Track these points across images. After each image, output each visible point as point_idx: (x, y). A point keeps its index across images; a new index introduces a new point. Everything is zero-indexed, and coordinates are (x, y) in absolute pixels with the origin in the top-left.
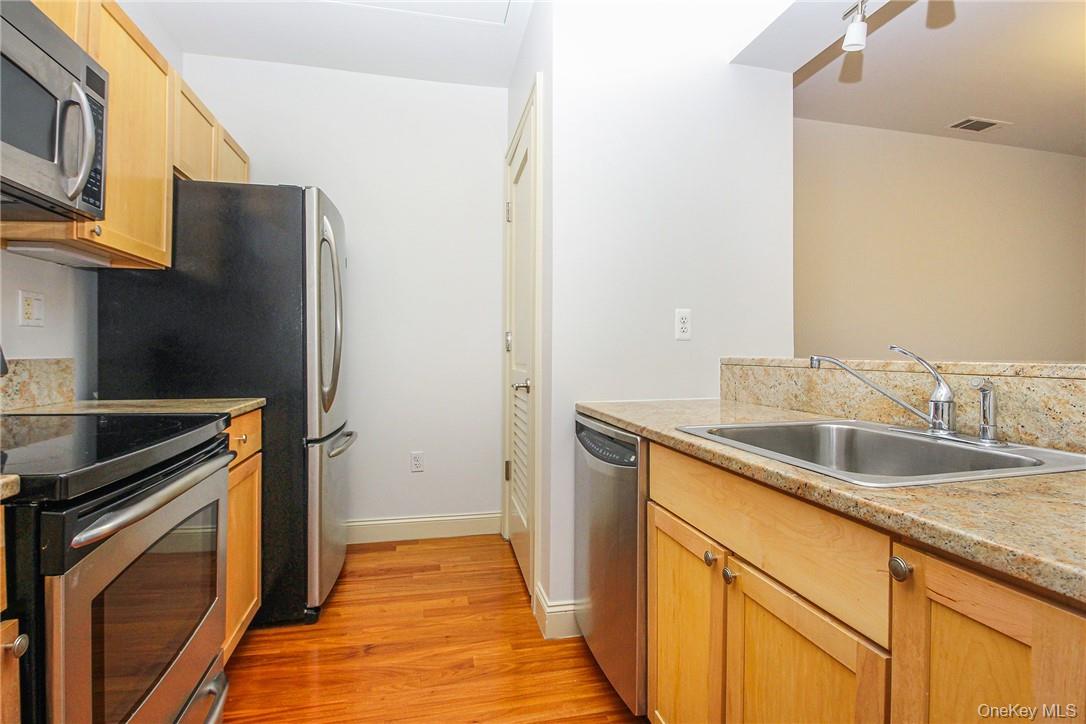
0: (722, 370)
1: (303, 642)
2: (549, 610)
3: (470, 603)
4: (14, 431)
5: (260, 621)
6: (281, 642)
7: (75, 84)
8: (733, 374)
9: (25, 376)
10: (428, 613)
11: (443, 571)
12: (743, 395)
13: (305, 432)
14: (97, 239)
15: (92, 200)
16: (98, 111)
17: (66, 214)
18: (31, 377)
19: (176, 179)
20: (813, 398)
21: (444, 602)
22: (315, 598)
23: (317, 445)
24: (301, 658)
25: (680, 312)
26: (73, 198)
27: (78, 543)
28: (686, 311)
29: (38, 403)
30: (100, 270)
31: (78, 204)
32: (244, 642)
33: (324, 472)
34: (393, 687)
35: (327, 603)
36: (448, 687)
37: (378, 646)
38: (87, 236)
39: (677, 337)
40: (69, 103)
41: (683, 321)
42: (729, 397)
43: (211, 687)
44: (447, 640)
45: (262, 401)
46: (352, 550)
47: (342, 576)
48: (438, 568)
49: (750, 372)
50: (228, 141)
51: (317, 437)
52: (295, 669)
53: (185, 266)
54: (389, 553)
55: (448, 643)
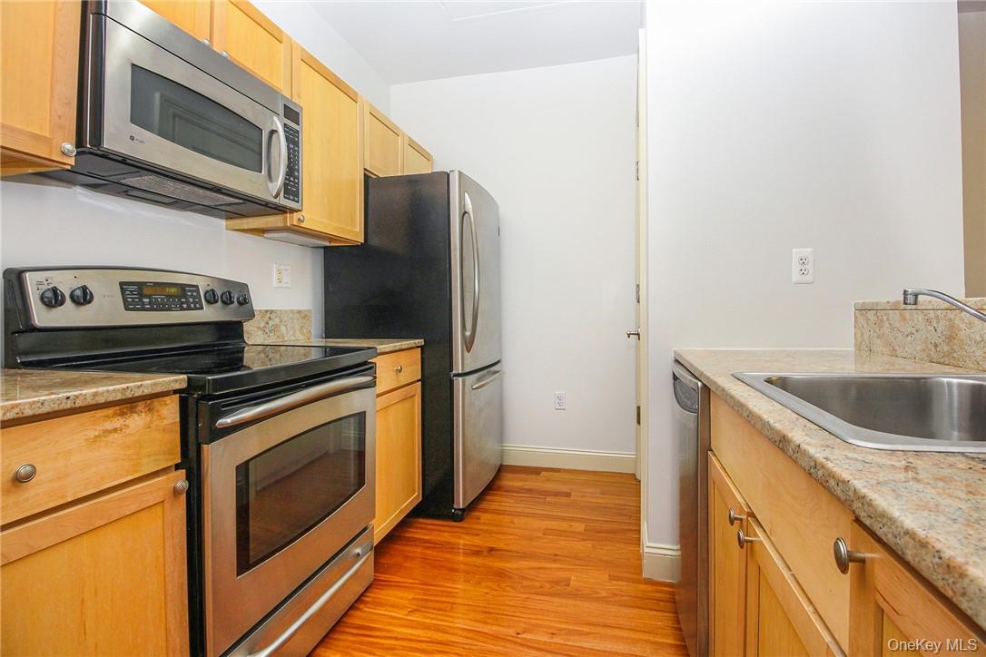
0: (856, 317)
1: (446, 534)
2: (646, 550)
3: (585, 530)
4: (270, 357)
5: (418, 512)
6: (430, 531)
7: (275, 118)
8: (868, 320)
9: (277, 321)
10: (547, 532)
11: (572, 497)
12: (878, 345)
13: (452, 370)
14: (302, 225)
15: (291, 198)
16: (293, 139)
17: (282, 210)
18: (281, 322)
19: (367, 178)
20: (955, 347)
21: (564, 525)
22: (460, 502)
23: (460, 379)
25: (797, 253)
26: (276, 197)
28: (807, 251)
29: (286, 339)
30: (325, 248)
31: (282, 201)
32: (403, 525)
33: (466, 400)
34: (498, 585)
35: (472, 506)
36: (542, 598)
37: (498, 550)
38: (295, 223)
39: (794, 280)
40: (273, 132)
41: (803, 261)
42: (864, 348)
43: (358, 550)
44: (555, 558)
45: (421, 342)
46: (501, 469)
48: (568, 495)
49: (885, 318)
50: (413, 145)
51: (460, 372)
52: (435, 553)
53: (375, 241)
54: (534, 476)
55: (554, 561)
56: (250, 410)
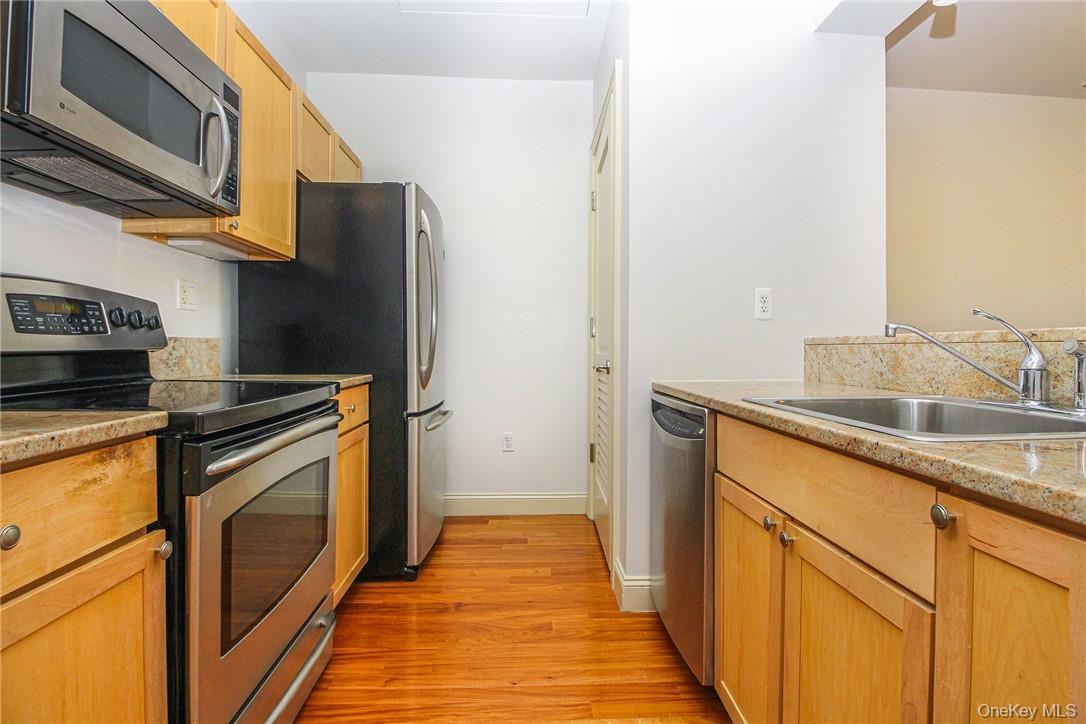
0: (805, 351)
1: (402, 596)
2: (625, 583)
3: (553, 574)
4: (174, 396)
5: (367, 575)
6: (382, 594)
7: (215, 99)
8: (817, 354)
9: (182, 350)
10: (513, 580)
11: (529, 544)
12: (827, 375)
13: (405, 408)
14: (235, 233)
15: (230, 198)
16: (233, 122)
17: (208, 210)
18: (186, 352)
19: (299, 182)
20: (900, 375)
21: (530, 572)
22: (414, 559)
23: (416, 419)
24: (401, 609)
25: (760, 291)
26: (214, 196)
27: (211, 471)
28: (766, 291)
29: (192, 375)
30: (240, 263)
31: (220, 201)
32: (352, 592)
33: (422, 443)
34: (479, 640)
35: (425, 563)
36: (528, 645)
37: (465, 605)
38: (226, 230)
39: (756, 317)
40: (211, 115)
41: (764, 300)
42: (812, 378)
43: (322, 621)
44: (530, 604)
45: (369, 377)
46: (448, 521)
47: (439, 543)
48: (525, 541)
49: (834, 352)
50: (343, 147)
51: (416, 411)
52: (395, 617)
53: (309, 258)
54: (482, 526)
55: (530, 607)
56: (241, 453)
